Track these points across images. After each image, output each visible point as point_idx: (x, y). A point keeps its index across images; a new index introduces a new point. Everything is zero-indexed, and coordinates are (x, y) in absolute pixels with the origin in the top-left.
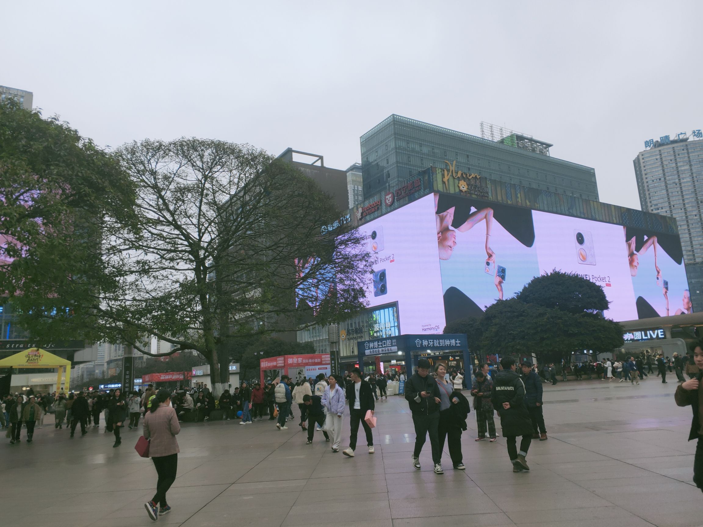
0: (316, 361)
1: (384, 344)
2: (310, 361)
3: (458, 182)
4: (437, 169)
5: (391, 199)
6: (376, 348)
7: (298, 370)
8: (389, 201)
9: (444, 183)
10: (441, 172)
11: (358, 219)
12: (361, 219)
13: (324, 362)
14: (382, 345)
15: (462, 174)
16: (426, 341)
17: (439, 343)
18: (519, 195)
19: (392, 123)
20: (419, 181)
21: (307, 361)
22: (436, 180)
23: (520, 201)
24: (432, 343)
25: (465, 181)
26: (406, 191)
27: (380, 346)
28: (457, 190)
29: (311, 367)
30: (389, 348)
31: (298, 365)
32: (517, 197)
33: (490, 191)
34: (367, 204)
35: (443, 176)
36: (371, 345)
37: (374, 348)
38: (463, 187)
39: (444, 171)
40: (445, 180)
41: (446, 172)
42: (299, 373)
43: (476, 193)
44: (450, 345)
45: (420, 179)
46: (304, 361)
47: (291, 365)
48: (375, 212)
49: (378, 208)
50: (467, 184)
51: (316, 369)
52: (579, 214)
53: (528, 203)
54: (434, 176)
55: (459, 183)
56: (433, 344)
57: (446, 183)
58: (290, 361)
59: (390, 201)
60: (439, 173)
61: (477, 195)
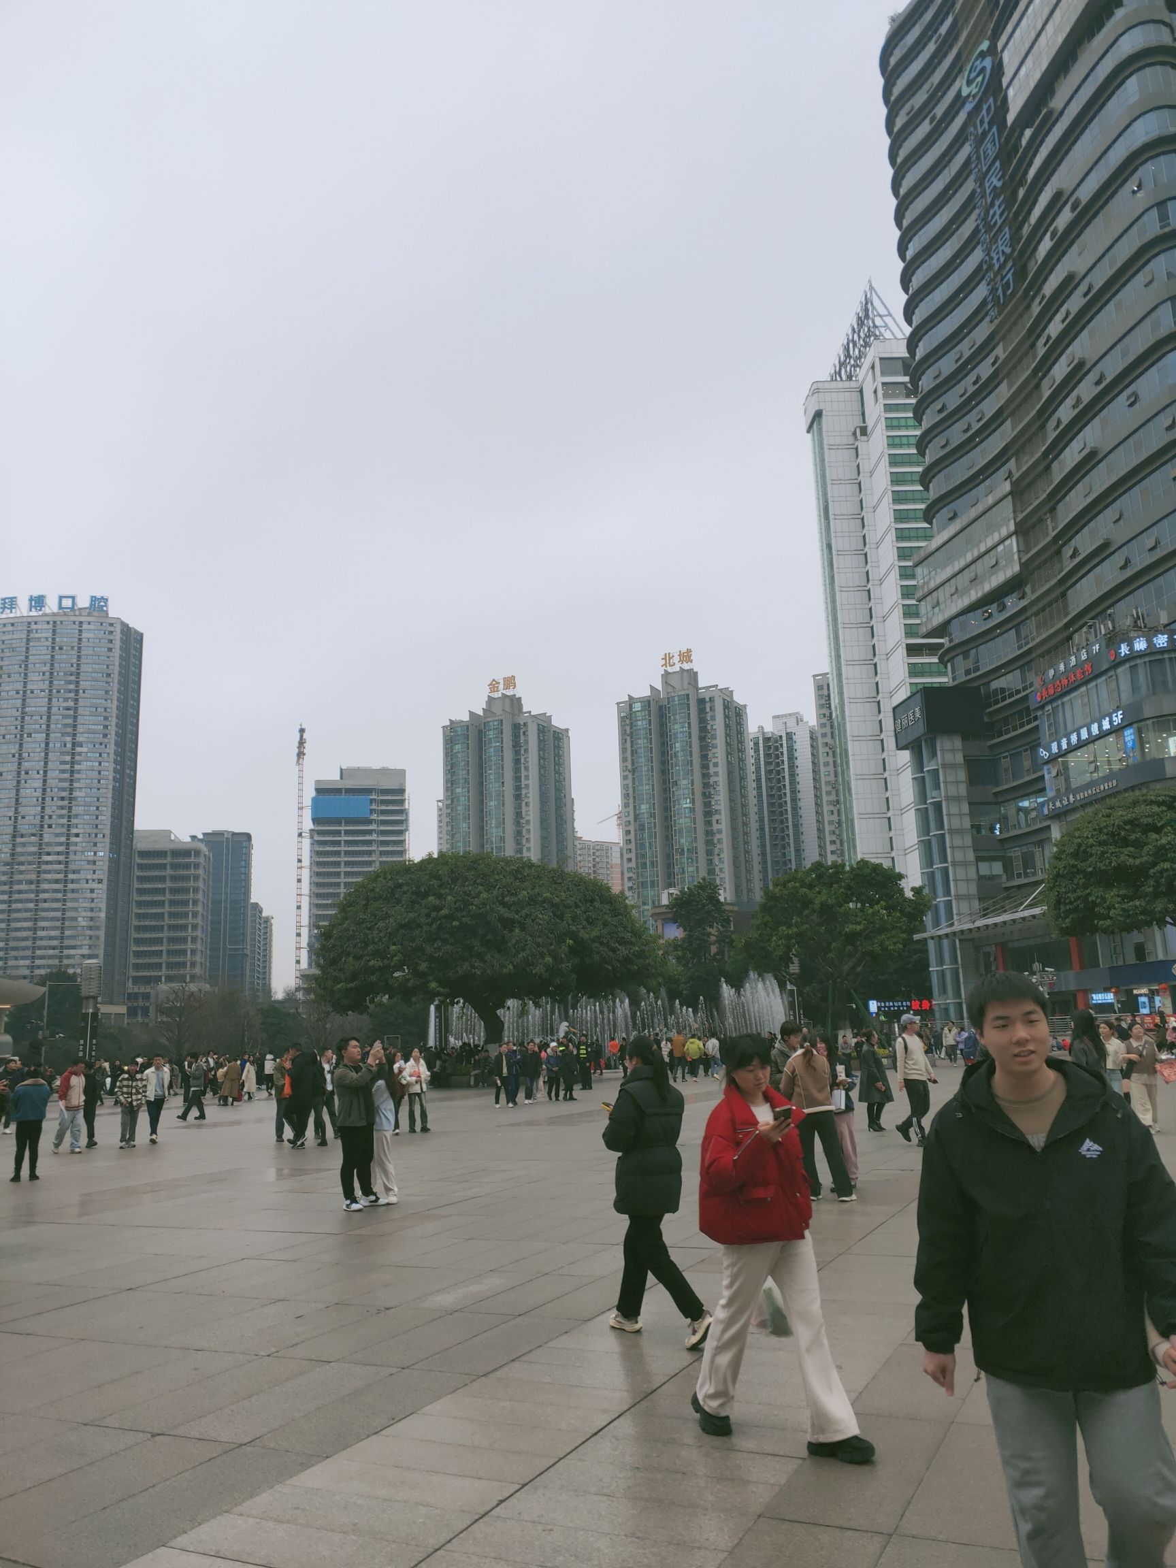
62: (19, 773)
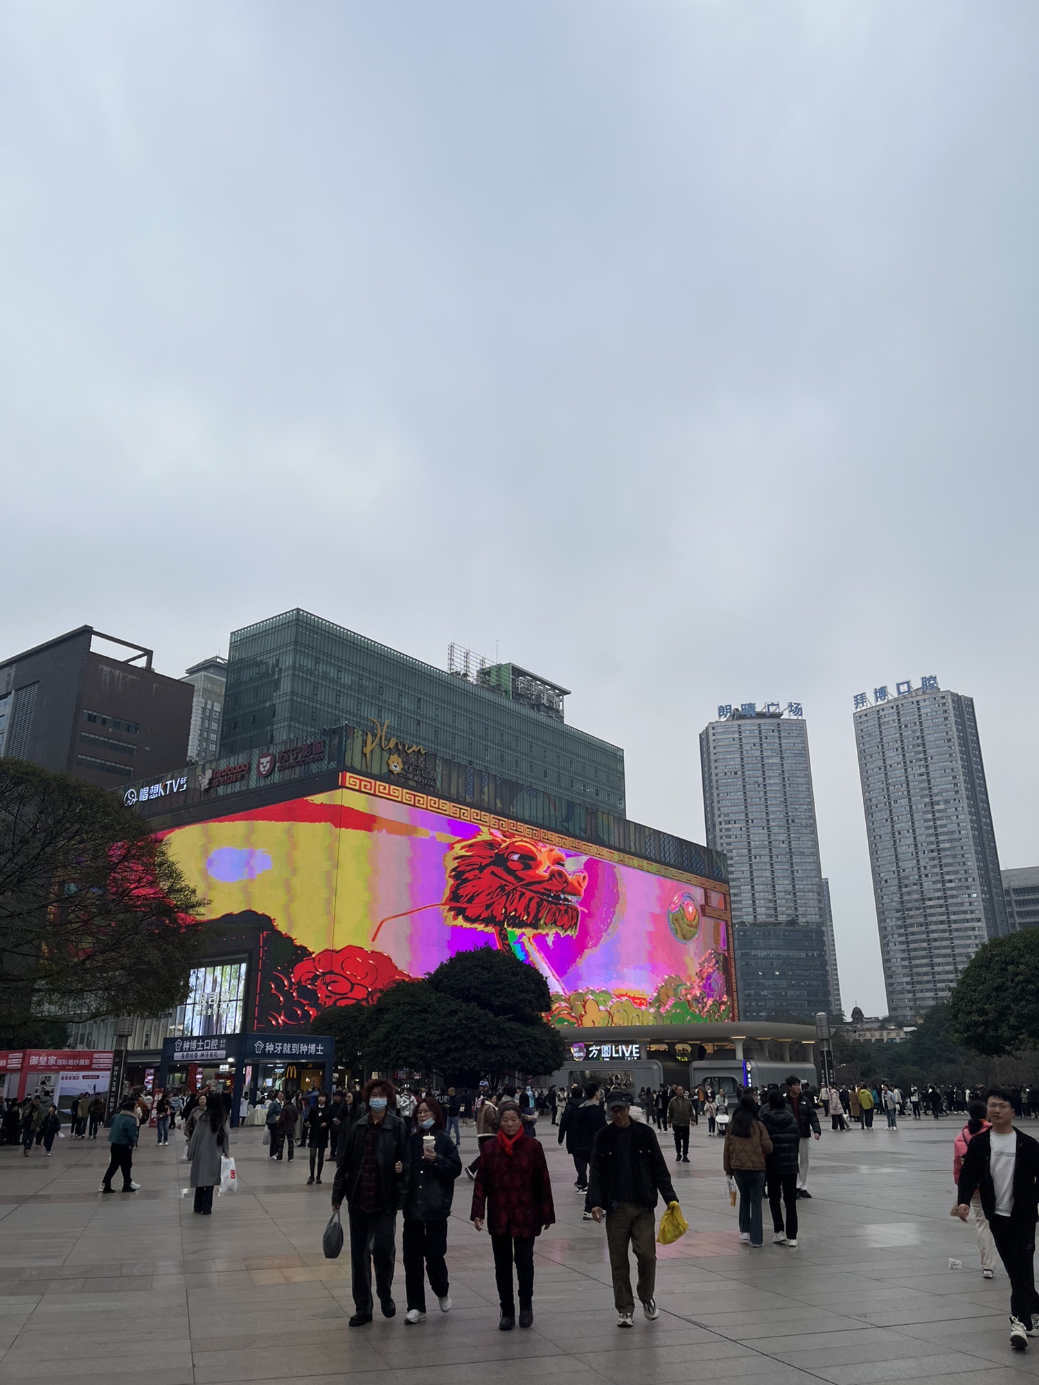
0: (82, 1062)
1: (207, 1046)
2: (71, 1062)
3: (388, 755)
4: (356, 730)
5: (269, 764)
6: (193, 1051)
7: (42, 1077)
8: (264, 767)
9: (364, 754)
10: (362, 735)
12: (207, 790)
13: (94, 1066)
15: (397, 744)
16: (272, 1046)
17: (291, 1049)
18: (486, 789)
19: (294, 623)
20: (322, 744)
21: (64, 1062)
22: (352, 749)
23: (486, 800)
24: (280, 1048)
25: (399, 756)
26: (297, 758)
27: (199, 1049)
28: (385, 770)
29: (70, 1074)
30: (213, 1052)
31: (48, 1068)
32: (482, 793)
33: (439, 778)
34: (223, 765)
36: (186, 1045)
37: (189, 1050)
38: (396, 767)
39: (367, 734)
41: (370, 737)
42: (43, 1083)
43: (416, 778)
44: (307, 1052)
45: (324, 742)
46: (60, 1062)
47: (35, 1068)
48: (236, 782)
49: (243, 776)
50: (402, 761)
51: (78, 1078)
52: (578, 832)
53: (499, 805)
54: (349, 741)
55: (389, 759)
56: (282, 1050)
57: (368, 755)
58: (34, 1060)
59: (266, 769)
60: (358, 737)
61: (417, 782)
62: (893, 834)
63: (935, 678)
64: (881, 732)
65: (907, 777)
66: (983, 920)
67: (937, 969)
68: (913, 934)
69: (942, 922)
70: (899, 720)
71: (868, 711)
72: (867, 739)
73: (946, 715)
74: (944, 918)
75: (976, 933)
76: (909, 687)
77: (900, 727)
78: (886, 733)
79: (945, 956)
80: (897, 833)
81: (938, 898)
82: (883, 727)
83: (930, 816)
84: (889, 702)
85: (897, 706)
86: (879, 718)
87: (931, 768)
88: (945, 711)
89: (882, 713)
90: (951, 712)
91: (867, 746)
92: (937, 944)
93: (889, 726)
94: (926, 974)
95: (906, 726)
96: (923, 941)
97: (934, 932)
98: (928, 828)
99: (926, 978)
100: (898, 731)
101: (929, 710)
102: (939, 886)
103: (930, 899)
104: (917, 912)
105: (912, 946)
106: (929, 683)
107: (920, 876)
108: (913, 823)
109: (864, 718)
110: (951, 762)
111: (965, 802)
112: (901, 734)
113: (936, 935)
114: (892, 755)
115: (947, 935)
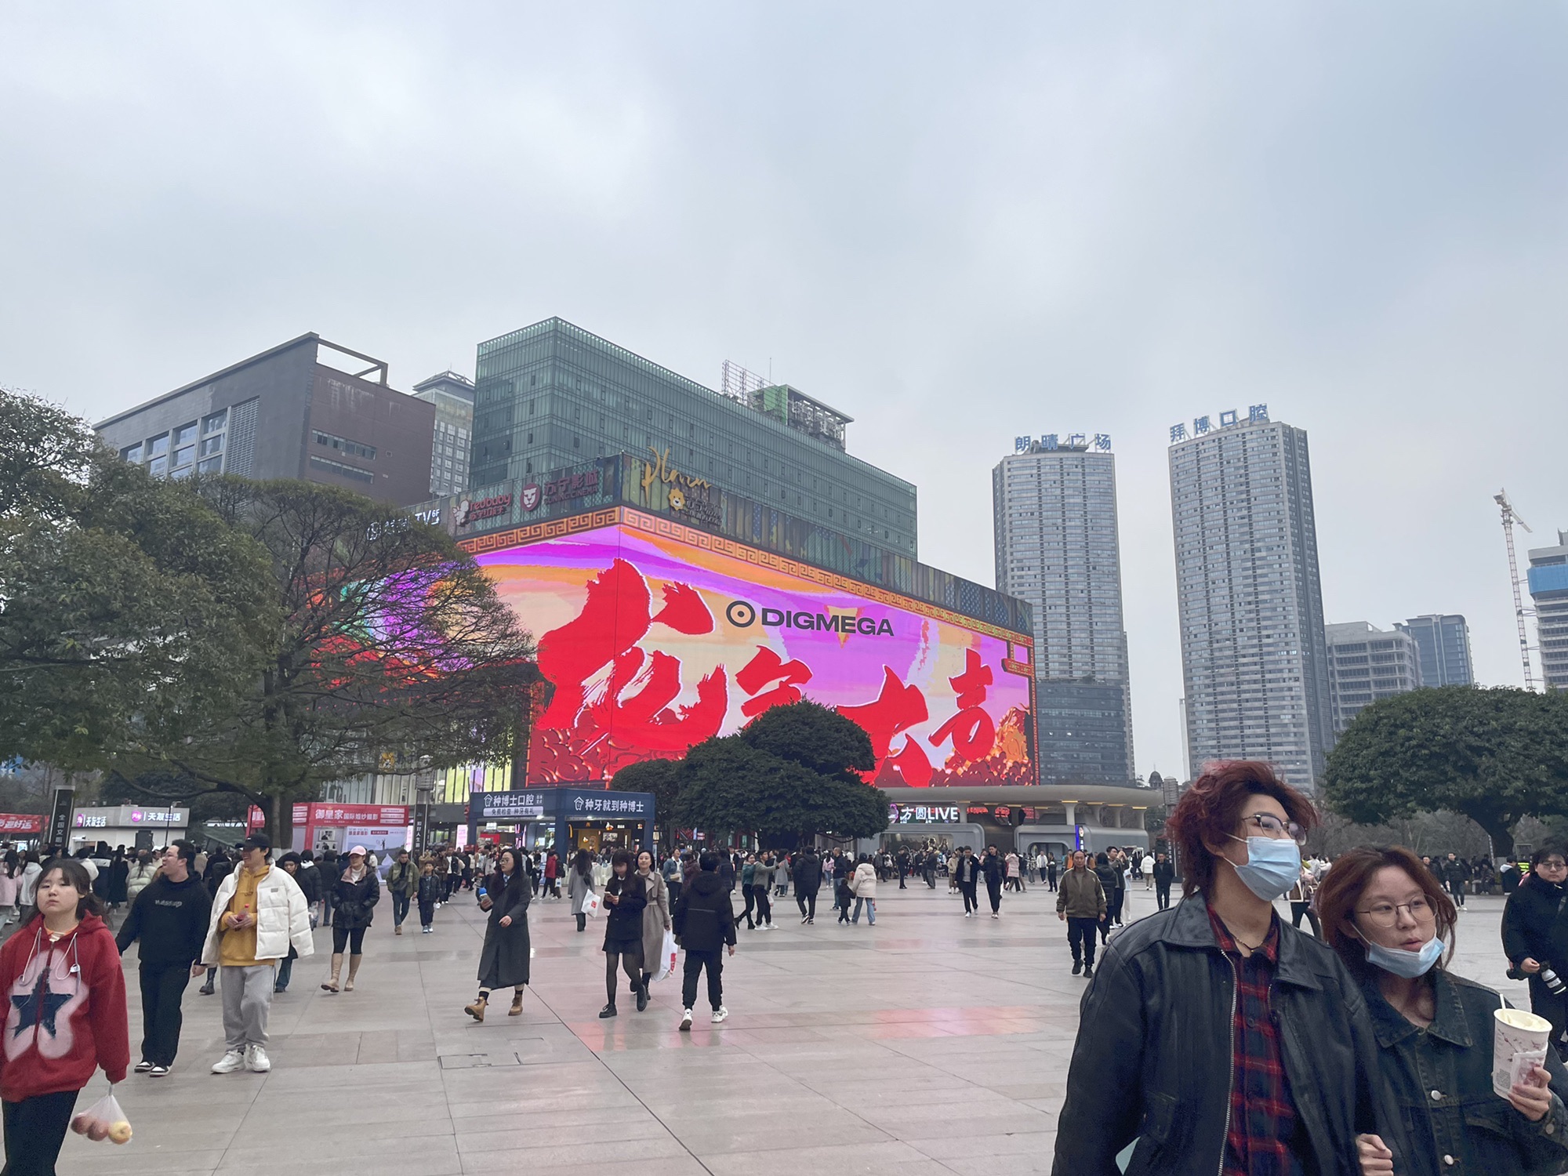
0: (369, 817)
1: (522, 801)
3: (668, 489)
4: (633, 460)
5: (534, 497)
6: (504, 806)
8: (529, 500)
9: (642, 488)
10: (640, 466)
11: (458, 523)
12: (463, 525)
14: (516, 802)
15: (678, 476)
16: (592, 802)
17: (611, 805)
18: (774, 529)
20: (595, 475)
21: (352, 816)
22: (629, 482)
23: (775, 541)
24: (600, 805)
25: (681, 490)
26: (567, 490)
27: (513, 804)
28: (665, 506)
29: (357, 829)
30: (529, 808)
32: (770, 533)
33: (724, 516)
34: (481, 496)
35: (643, 474)
36: (497, 801)
37: (500, 806)
39: (645, 465)
40: (646, 483)
41: (648, 469)
42: (324, 838)
43: (699, 516)
44: (627, 809)
45: (598, 472)
46: (347, 817)
48: (496, 515)
49: (504, 510)
52: (873, 579)
53: (788, 547)
54: (626, 472)
55: (670, 493)
56: (602, 807)
57: (647, 489)
58: (320, 814)
59: (532, 502)
60: (635, 468)
61: (700, 520)
62: (1207, 583)
63: (1265, 407)
64: (1199, 468)
65: (1226, 520)
66: (1302, 679)
67: (1247, 732)
68: (1222, 693)
69: (1255, 682)
70: (1221, 455)
71: (1185, 445)
72: (1183, 477)
73: (1275, 450)
74: (1259, 676)
75: (1293, 693)
76: (1234, 417)
77: (1221, 463)
78: (1205, 471)
79: (1256, 718)
80: (1210, 583)
81: (1253, 655)
82: (1201, 463)
83: (1249, 564)
84: (1210, 434)
85: (1220, 439)
86: (1198, 452)
87: (1253, 511)
88: (1274, 446)
89: (1201, 447)
90: (1281, 447)
91: (1183, 485)
92: (1249, 705)
93: (1209, 462)
94: (1235, 737)
95: (1228, 462)
96: (1233, 701)
97: (1245, 692)
98: (1246, 577)
99: (1234, 741)
100: (1218, 467)
101: (1255, 444)
102: (1255, 641)
103: (1244, 656)
104: (1228, 670)
105: (1220, 707)
106: (1258, 413)
107: (1234, 631)
108: (1229, 571)
109: (1181, 453)
110: (1277, 503)
111: (1290, 549)
112: (1222, 471)
113: (1247, 696)
114: (1210, 495)
115: (1260, 695)
